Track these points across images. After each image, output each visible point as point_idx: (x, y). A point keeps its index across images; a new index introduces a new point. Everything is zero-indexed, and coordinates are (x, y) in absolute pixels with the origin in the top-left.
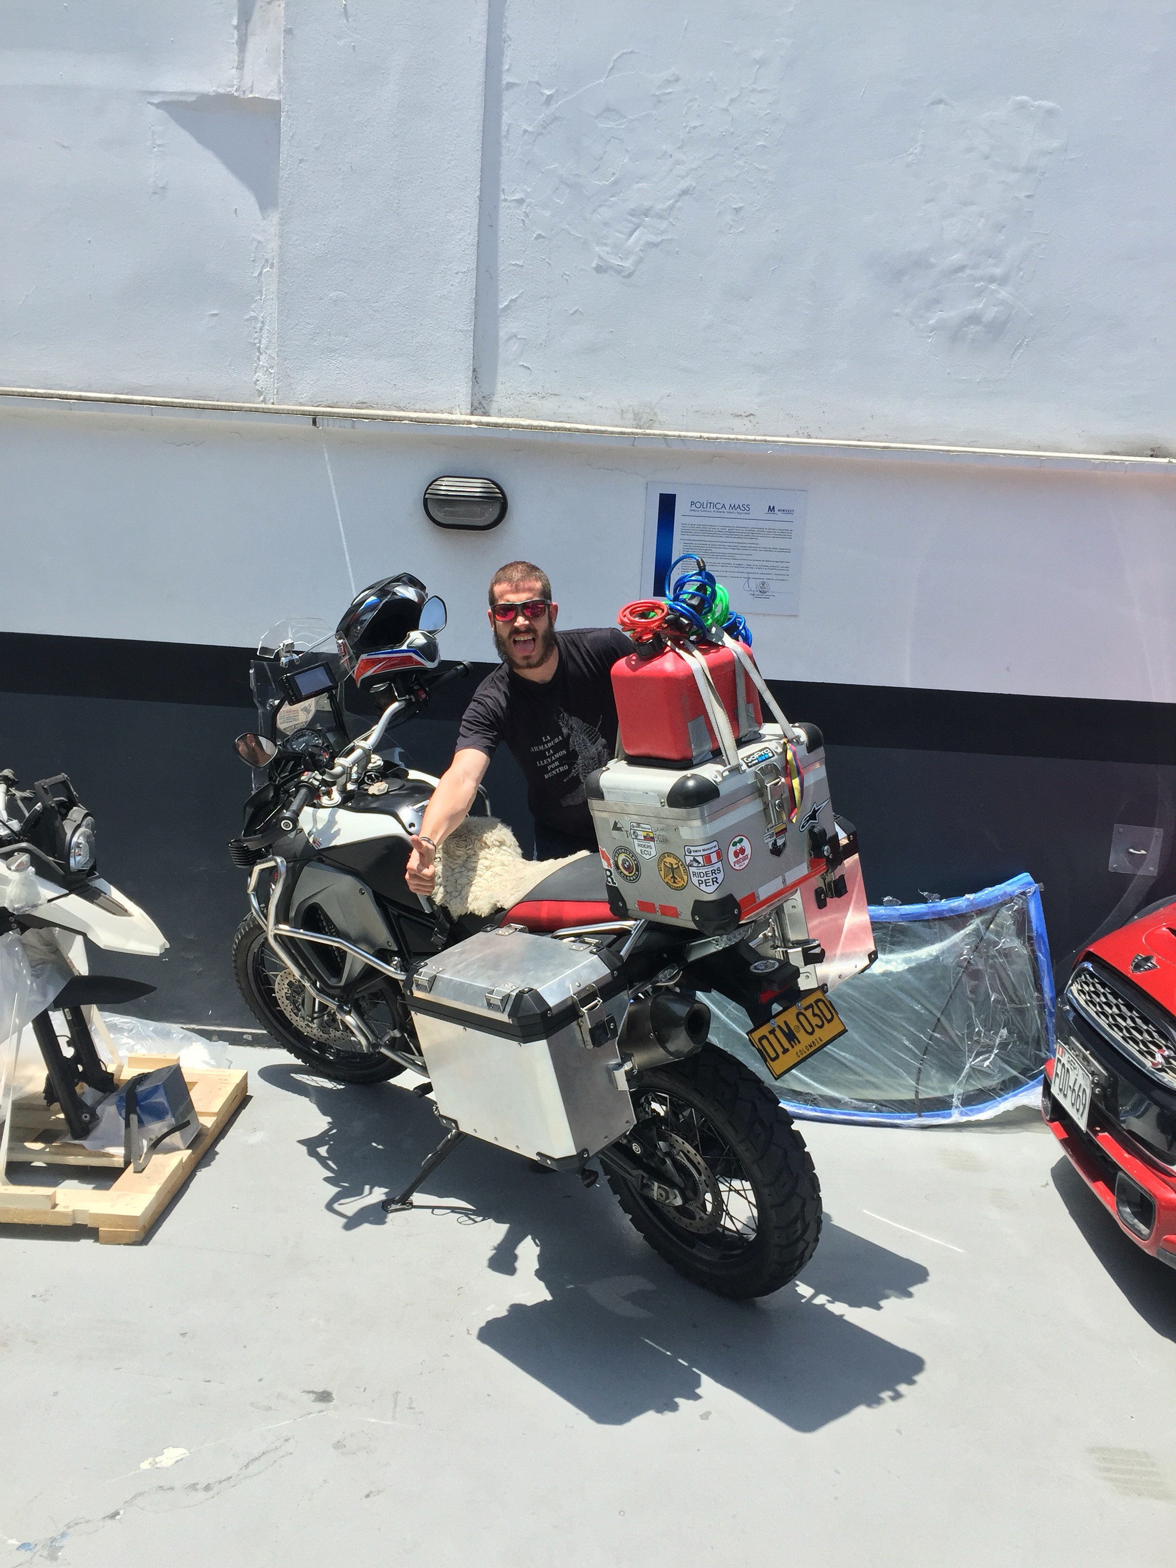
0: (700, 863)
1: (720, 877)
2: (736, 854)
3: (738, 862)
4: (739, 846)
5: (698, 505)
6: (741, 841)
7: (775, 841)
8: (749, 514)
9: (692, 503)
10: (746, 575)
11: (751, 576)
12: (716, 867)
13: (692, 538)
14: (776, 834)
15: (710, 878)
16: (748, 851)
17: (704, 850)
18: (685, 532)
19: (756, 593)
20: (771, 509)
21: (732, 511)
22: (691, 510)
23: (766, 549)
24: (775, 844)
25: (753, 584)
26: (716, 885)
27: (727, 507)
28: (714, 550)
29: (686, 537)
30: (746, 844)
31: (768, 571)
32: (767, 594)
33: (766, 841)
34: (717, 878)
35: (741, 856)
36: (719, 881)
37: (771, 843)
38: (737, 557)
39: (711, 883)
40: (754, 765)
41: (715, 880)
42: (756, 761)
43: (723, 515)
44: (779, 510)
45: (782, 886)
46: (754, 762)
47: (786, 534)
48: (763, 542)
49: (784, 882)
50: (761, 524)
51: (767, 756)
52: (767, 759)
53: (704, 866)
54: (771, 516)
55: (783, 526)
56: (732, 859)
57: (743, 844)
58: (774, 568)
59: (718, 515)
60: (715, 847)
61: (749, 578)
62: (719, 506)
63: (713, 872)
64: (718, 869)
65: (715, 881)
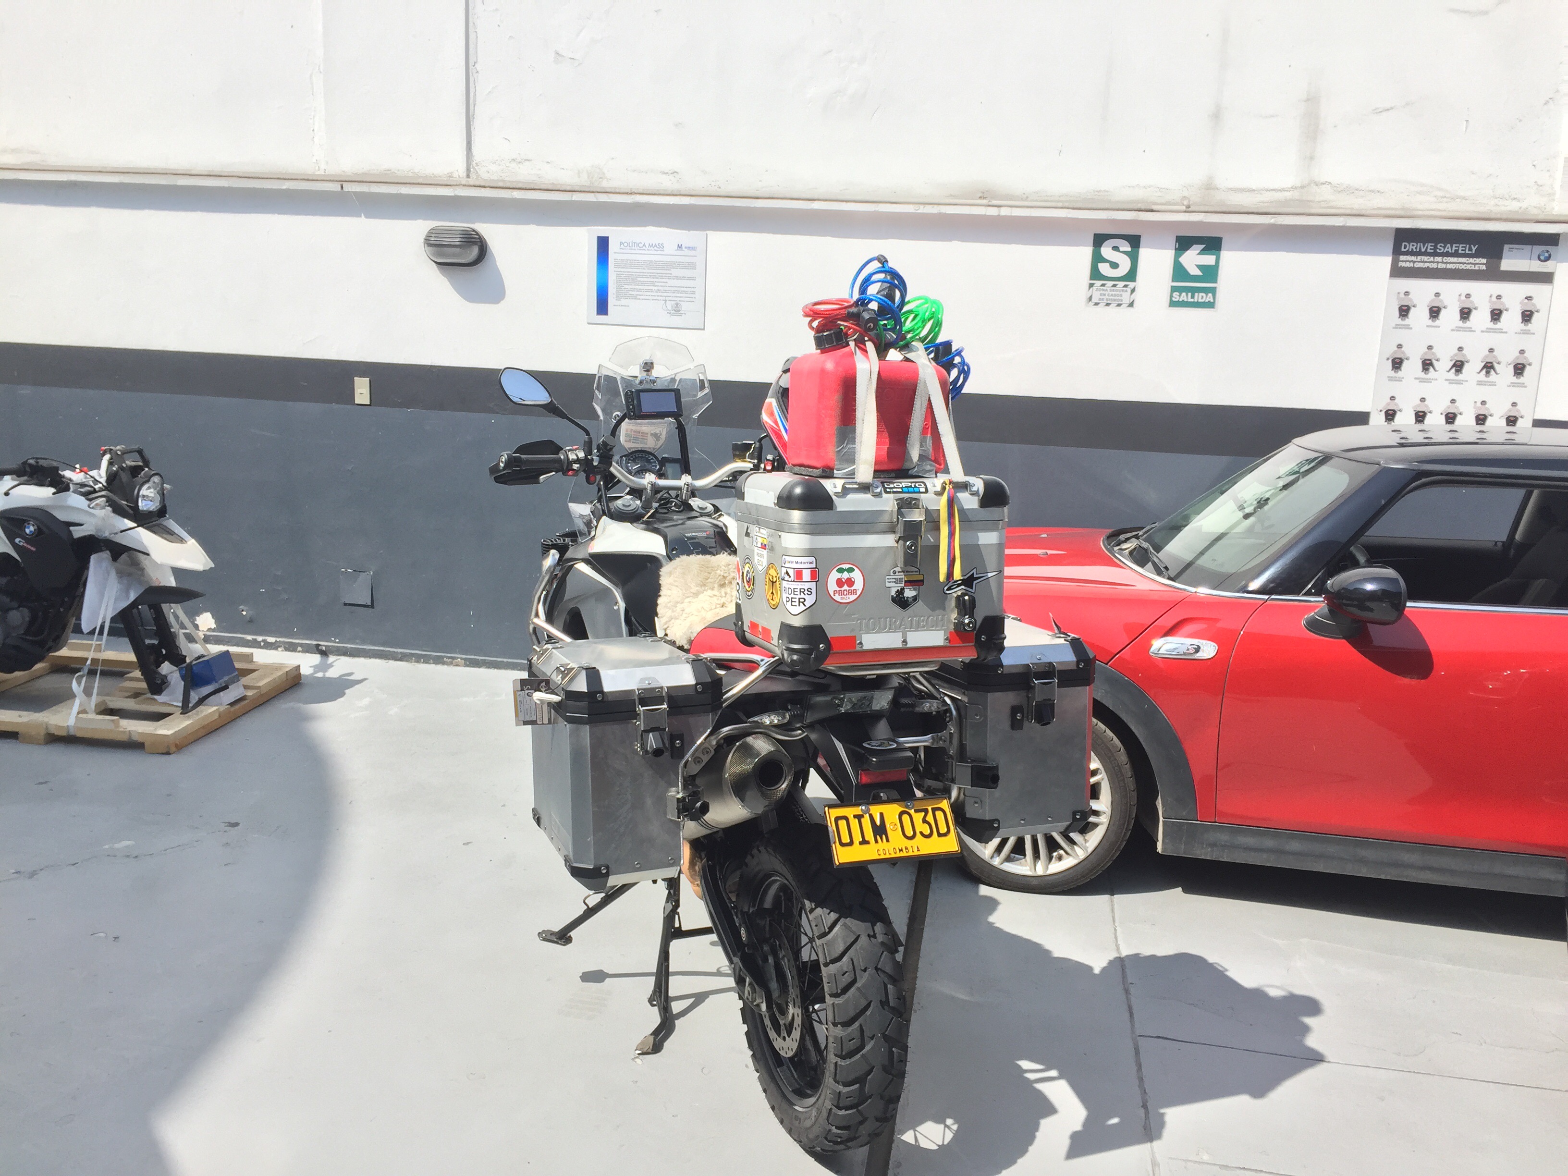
0: (790, 577)
1: (810, 600)
2: (840, 583)
3: (841, 593)
4: (845, 575)
5: (626, 244)
6: (850, 570)
7: (903, 589)
8: (663, 251)
9: (621, 243)
10: (664, 298)
11: (667, 298)
12: (806, 586)
13: (622, 270)
14: (905, 581)
15: (798, 597)
16: (859, 585)
17: (797, 563)
18: (616, 266)
19: (671, 312)
20: (680, 247)
21: (650, 249)
22: (621, 249)
23: (677, 278)
24: (901, 592)
25: (670, 305)
26: (802, 608)
27: (647, 246)
28: (639, 279)
29: (617, 269)
30: (857, 576)
31: (679, 295)
32: (681, 312)
33: (888, 585)
34: (805, 599)
35: (846, 587)
36: (808, 604)
37: (896, 590)
38: (656, 284)
39: (797, 603)
40: (894, 492)
41: (802, 600)
42: (900, 490)
43: (643, 252)
44: (686, 248)
45: (899, 645)
46: (895, 490)
47: (692, 266)
48: (675, 272)
49: (905, 641)
50: (673, 259)
51: (916, 490)
52: (914, 492)
53: (794, 581)
54: (680, 252)
55: (688, 259)
56: (832, 586)
57: (852, 575)
58: (686, 292)
59: (641, 252)
60: (810, 563)
61: (666, 301)
62: (641, 245)
63: (802, 591)
64: (809, 590)
65: (802, 602)
